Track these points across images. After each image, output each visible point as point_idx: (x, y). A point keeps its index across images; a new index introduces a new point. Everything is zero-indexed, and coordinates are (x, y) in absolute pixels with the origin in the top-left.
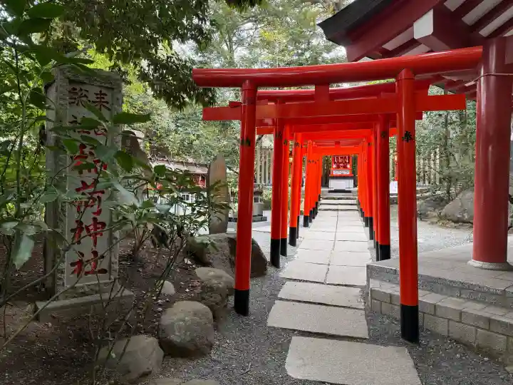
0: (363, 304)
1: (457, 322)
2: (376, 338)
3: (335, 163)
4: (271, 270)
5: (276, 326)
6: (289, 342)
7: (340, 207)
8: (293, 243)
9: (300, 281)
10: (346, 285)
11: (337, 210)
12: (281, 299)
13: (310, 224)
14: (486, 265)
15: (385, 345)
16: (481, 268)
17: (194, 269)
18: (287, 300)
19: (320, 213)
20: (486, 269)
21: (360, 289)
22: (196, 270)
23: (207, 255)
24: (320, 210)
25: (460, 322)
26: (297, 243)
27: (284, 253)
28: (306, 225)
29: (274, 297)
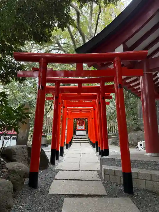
0: (100, 178)
1: (150, 180)
2: (110, 194)
3: (78, 124)
4: (50, 166)
5: (53, 193)
6: (63, 201)
7: (81, 141)
8: (62, 155)
9: (66, 170)
10: (89, 171)
11: (80, 143)
12: (57, 179)
13: (69, 148)
14: (153, 154)
15: (117, 197)
16: (151, 156)
17: (5, 163)
18: (60, 179)
19: (73, 144)
20: (153, 156)
21: (97, 172)
22: (6, 164)
23: (14, 155)
24: (73, 143)
25: (151, 180)
26: (63, 155)
27: (57, 159)
28: (67, 148)
29: (53, 178)
